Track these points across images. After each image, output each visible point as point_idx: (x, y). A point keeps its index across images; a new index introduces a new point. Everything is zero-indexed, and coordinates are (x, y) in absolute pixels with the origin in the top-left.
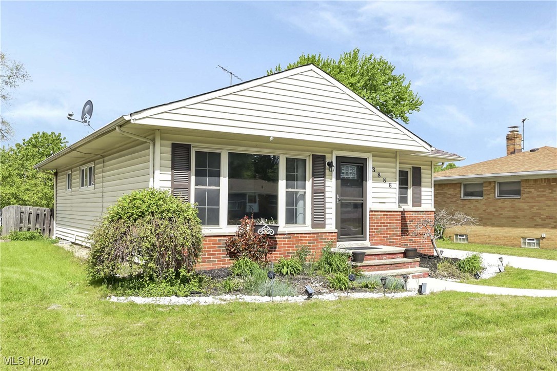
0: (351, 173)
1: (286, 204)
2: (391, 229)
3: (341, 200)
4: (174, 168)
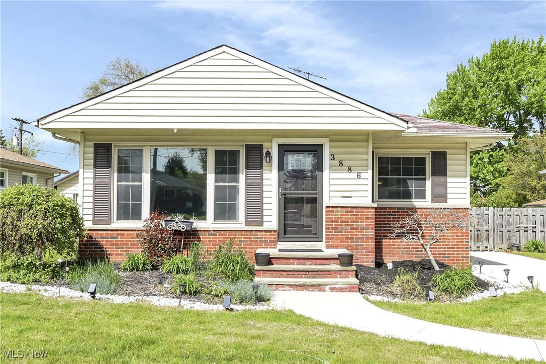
1: (216, 199)
2: (358, 229)
3: (285, 194)
4: (95, 166)
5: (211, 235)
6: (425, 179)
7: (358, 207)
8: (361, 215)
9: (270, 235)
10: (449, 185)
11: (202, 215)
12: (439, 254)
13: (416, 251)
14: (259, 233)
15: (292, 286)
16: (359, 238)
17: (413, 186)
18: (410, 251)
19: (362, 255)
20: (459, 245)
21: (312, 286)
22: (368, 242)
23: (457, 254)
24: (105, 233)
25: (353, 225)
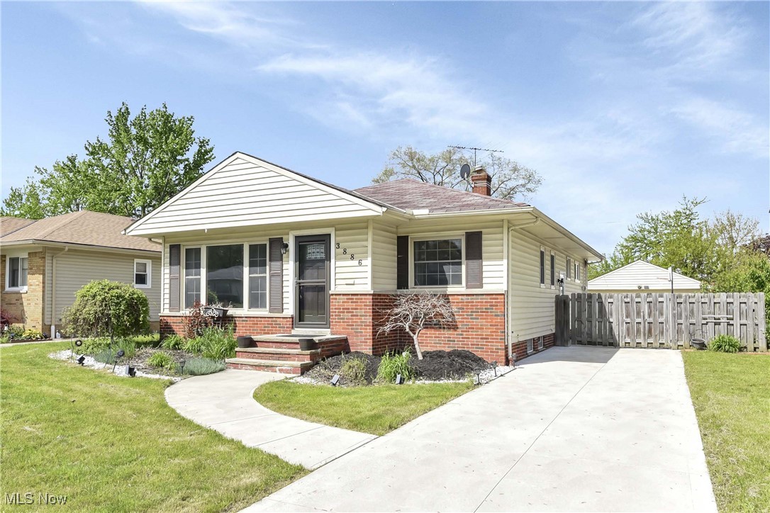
1: (251, 289)
2: (357, 316)
3: (300, 283)
4: (170, 265)
5: (244, 321)
6: (460, 264)
7: (357, 295)
8: (361, 302)
9: (287, 321)
10: (485, 268)
11: (238, 302)
12: (472, 345)
13: (448, 341)
14: (278, 320)
15: (252, 366)
16: (359, 325)
17: (449, 271)
18: (443, 341)
19: (361, 342)
20: (493, 335)
21: (267, 366)
22: (366, 329)
23: (491, 345)
24: (175, 318)
25: (353, 312)
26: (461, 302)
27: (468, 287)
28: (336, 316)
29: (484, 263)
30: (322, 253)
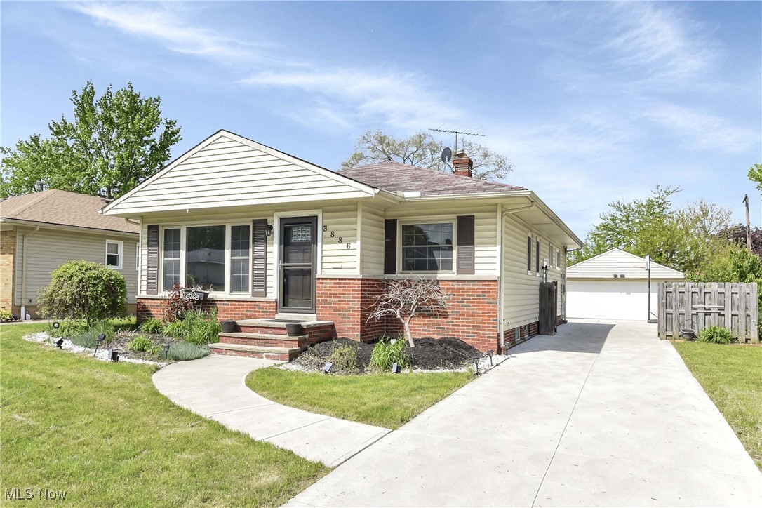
0: (304, 235)
1: (232, 272)
2: (345, 301)
3: (284, 267)
4: (148, 246)
5: (225, 304)
7: (345, 279)
8: (348, 287)
9: (270, 306)
10: (477, 254)
11: (219, 286)
12: (462, 332)
13: (437, 328)
14: (261, 304)
15: (237, 351)
16: (346, 311)
17: (439, 257)
18: (432, 328)
19: (348, 328)
20: (484, 323)
21: (253, 352)
22: (354, 315)
23: (483, 334)
25: (340, 297)
26: (451, 289)
27: (458, 273)
28: (322, 300)
29: (476, 249)
30: (308, 235)
